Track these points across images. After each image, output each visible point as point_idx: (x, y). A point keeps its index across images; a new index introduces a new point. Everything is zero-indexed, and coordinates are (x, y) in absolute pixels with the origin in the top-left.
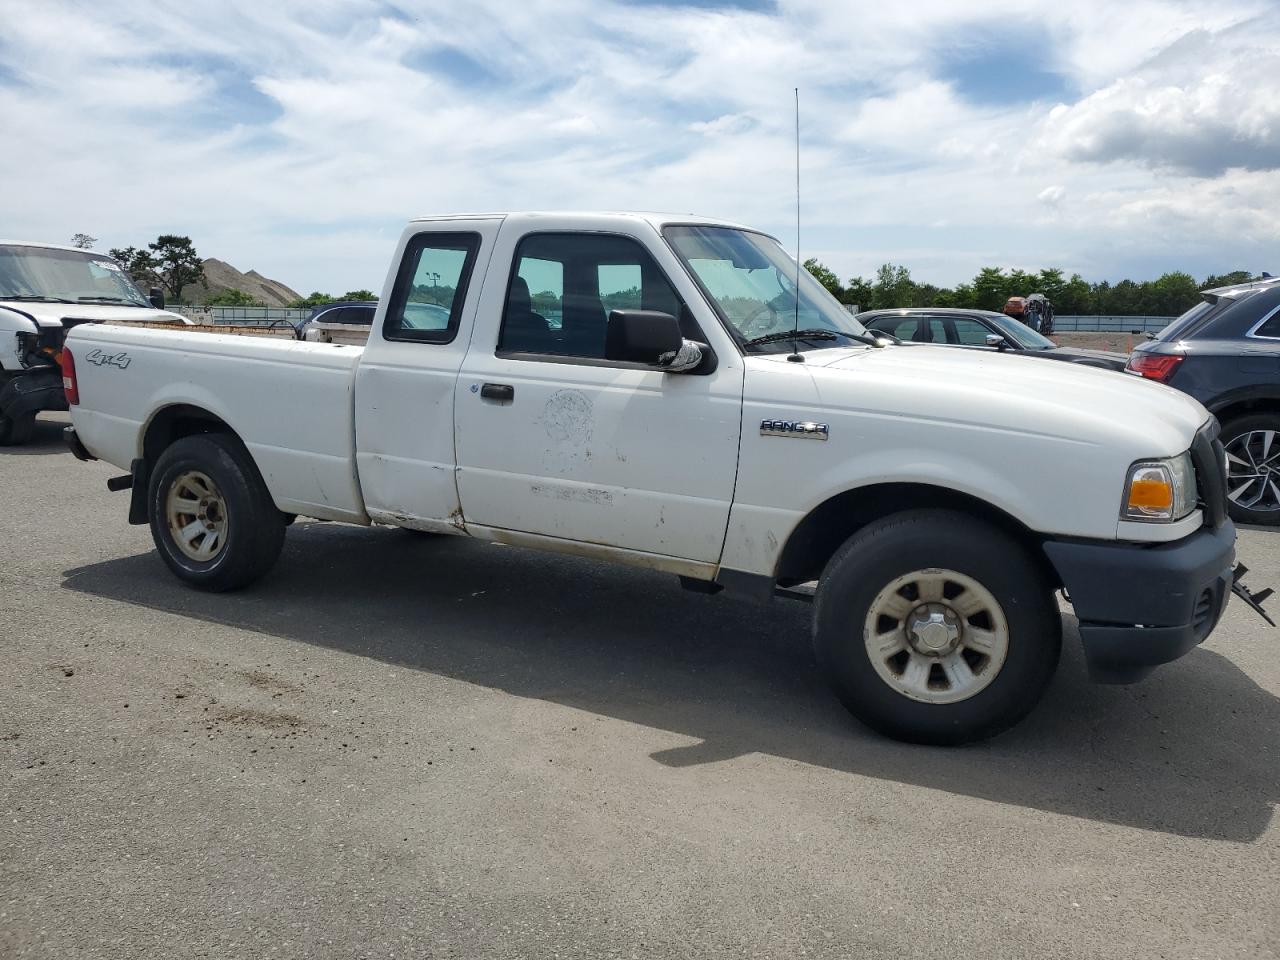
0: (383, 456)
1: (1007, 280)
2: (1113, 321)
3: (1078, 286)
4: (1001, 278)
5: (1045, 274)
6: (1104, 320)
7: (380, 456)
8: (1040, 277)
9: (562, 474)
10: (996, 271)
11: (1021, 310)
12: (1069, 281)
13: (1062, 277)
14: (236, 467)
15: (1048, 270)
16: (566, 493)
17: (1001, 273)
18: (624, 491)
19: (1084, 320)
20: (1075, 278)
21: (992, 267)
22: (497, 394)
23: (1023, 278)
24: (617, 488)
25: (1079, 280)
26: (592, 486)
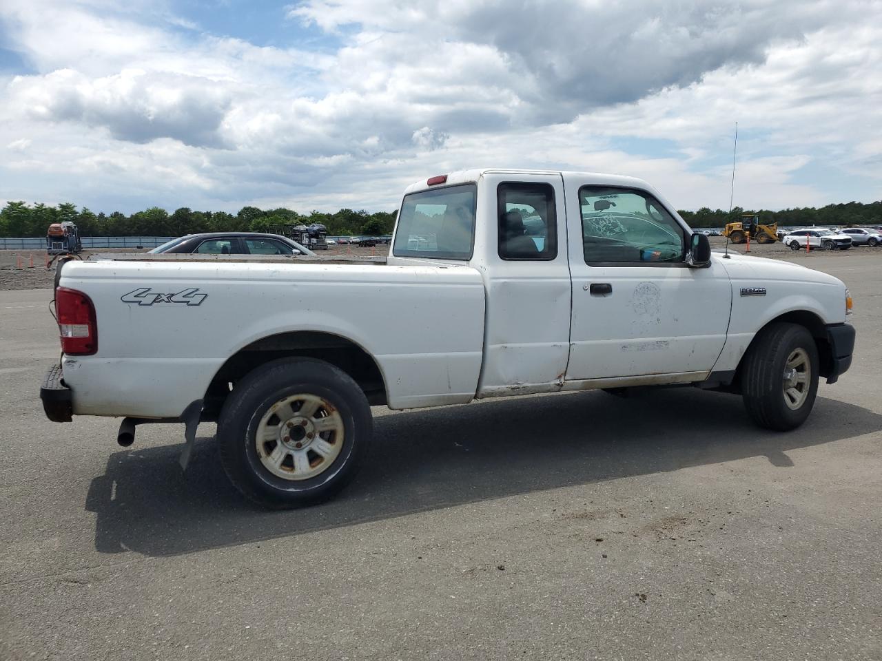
0: (508, 345)
1: (32, 210)
2: (118, 241)
3: (87, 215)
4: (25, 209)
5: (62, 206)
6: (113, 240)
7: (505, 345)
8: (58, 209)
9: (641, 335)
10: (21, 204)
11: (62, 233)
12: (81, 213)
13: (76, 209)
14: (353, 382)
15: (64, 204)
16: (643, 347)
17: (25, 205)
18: (676, 338)
19: (97, 240)
20: (85, 210)
21: (17, 201)
22: (600, 290)
23: (45, 209)
24: (671, 338)
25: (87, 212)
26: (659, 339)
